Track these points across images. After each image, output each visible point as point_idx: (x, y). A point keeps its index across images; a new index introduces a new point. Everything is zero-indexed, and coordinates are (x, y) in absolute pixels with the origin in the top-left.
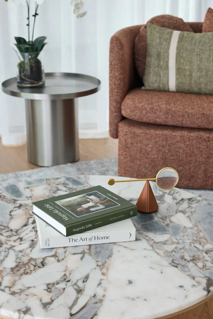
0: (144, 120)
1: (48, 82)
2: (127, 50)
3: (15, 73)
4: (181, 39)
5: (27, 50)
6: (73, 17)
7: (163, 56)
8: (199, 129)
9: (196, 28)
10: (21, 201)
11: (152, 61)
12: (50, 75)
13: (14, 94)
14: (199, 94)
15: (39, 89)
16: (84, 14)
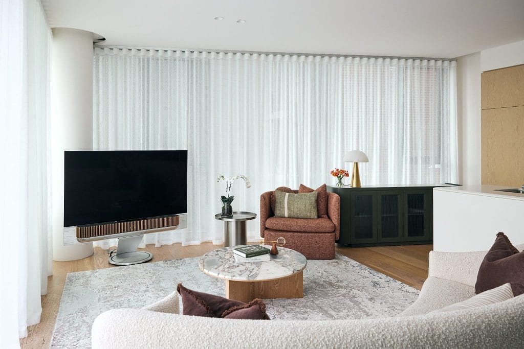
0: (275, 228)
1: (234, 215)
2: (267, 200)
3: (220, 211)
4: (289, 196)
5: (226, 201)
6: (245, 187)
7: (282, 203)
8: (297, 232)
9: (296, 192)
10: (228, 252)
11: (278, 205)
12: (235, 213)
13: (220, 219)
14: (297, 218)
15: (231, 217)
16: (250, 187)
